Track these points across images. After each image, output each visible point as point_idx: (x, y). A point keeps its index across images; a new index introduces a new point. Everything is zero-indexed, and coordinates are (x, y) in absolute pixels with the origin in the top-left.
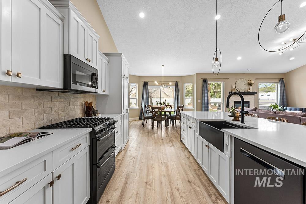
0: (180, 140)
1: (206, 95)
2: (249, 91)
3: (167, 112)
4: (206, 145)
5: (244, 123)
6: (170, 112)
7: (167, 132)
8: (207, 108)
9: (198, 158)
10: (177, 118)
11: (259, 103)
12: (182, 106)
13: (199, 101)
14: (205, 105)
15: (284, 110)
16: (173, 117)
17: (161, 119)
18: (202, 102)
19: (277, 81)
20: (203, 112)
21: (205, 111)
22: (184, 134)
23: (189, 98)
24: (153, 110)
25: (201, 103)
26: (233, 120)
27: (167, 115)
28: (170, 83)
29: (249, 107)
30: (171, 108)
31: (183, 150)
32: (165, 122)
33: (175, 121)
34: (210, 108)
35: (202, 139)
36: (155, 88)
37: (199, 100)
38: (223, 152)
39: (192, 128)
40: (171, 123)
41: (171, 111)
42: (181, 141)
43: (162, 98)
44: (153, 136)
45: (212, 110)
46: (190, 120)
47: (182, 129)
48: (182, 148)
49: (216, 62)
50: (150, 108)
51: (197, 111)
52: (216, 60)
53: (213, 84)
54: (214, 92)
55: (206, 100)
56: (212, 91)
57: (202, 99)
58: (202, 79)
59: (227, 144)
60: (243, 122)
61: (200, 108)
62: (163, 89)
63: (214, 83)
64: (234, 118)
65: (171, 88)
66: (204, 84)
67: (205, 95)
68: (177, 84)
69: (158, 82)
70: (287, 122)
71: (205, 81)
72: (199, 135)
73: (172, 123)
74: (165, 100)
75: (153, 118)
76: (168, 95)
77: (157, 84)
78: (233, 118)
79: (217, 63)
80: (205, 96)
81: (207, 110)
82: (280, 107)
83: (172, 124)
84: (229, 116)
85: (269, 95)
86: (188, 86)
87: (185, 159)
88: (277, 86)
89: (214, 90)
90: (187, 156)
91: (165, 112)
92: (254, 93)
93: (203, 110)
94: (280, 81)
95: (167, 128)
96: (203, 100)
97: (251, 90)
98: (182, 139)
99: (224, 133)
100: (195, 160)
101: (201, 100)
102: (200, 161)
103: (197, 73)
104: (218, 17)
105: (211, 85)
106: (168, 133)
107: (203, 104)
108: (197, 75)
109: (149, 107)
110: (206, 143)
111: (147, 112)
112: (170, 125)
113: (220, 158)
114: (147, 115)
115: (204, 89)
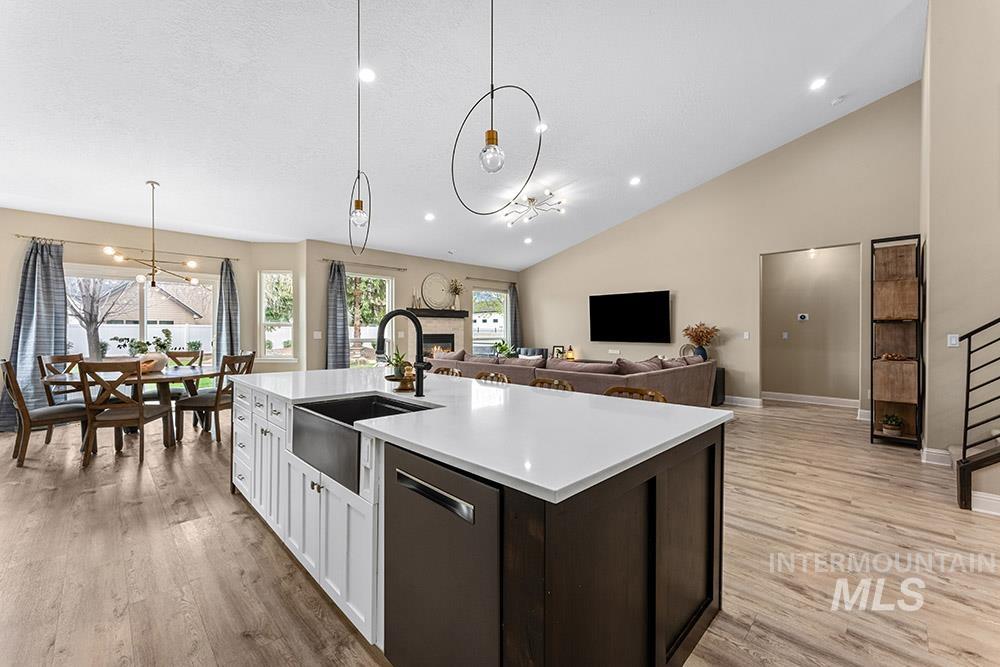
0: (229, 485)
1: (340, 315)
2: (453, 308)
3: (174, 380)
4: (313, 484)
5: (422, 395)
6: (190, 383)
7: (169, 467)
8: (344, 357)
9: (290, 535)
10: (222, 402)
11: (472, 340)
12: (250, 353)
13: (318, 335)
14: (336, 347)
15: (516, 356)
16: (204, 399)
17: (136, 416)
18: (327, 337)
19: (505, 287)
20: (330, 371)
21: (336, 367)
22: (242, 459)
23: (286, 325)
24: (90, 378)
25: (324, 340)
26: (399, 390)
27: (177, 396)
28: (192, 264)
29: (453, 350)
30: (196, 364)
31: (238, 521)
32: (161, 425)
33: (213, 413)
34: (354, 356)
35: (301, 466)
36: (112, 277)
37: (315, 333)
38: (358, 493)
39: (272, 435)
40: (195, 425)
41: (198, 377)
42: (233, 487)
43: (149, 322)
44: (80, 502)
45: (364, 362)
46: (265, 404)
47: (237, 441)
48: (234, 513)
49: (358, 214)
50: (76, 370)
51: (308, 369)
52: (359, 205)
53: (367, 283)
54: (372, 307)
55: (340, 332)
56: (365, 304)
57: (327, 328)
58: (327, 260)
59: (368, 466)
60: (420, 393)
61: (319, 358)
62: (153, 284)
63: (372, 279)
64: (402, 384)
65: (194, 281)
66: (333, 278)
67: (335, 315)
68: (227, 269)
69: (120, 249)
70: (509, 382)
71: (336, 270)
72: (294, 452)
73: (199, 424)
74: (167, 333)
75: (89, 417)
76: (193, 313)
77: (119, 259)
78: (397, 385)
79: (361, 217)
80: (335, 319)
81: (343, 363)
82: (510, 348)
83: (200, 429)
84: (390, 378)
85: (496, 321)
86: (282, 281)
87: (240, 554)
88: (505, 298)
89: (372, 301)
90: (254, 540)
91: (163, 385)
92: (462, 314)
93: (330, 364)
94: (510, 287)
95: (174, 450)
96: (331, 331)
97: (457, 308)
98: (236, 481)
99: (362, 435)
100: (282, 545)
101: (324, 330)
102: (293, 544)
103: (308, 240)
104: (367, 75)
105: (363, 285)
106: (177, 468)
107: (330, 345)
108: (307, 247)
109: (68, 364)
110: (314, 475)
111: (53, 388)
112: (190, 432)
113: (352, 512)
114: (52, 403)
115: (333, 294)
